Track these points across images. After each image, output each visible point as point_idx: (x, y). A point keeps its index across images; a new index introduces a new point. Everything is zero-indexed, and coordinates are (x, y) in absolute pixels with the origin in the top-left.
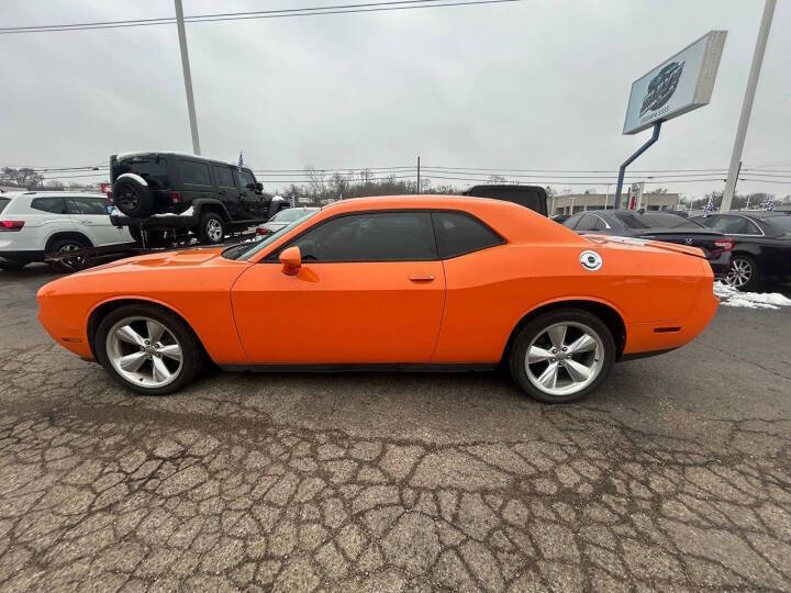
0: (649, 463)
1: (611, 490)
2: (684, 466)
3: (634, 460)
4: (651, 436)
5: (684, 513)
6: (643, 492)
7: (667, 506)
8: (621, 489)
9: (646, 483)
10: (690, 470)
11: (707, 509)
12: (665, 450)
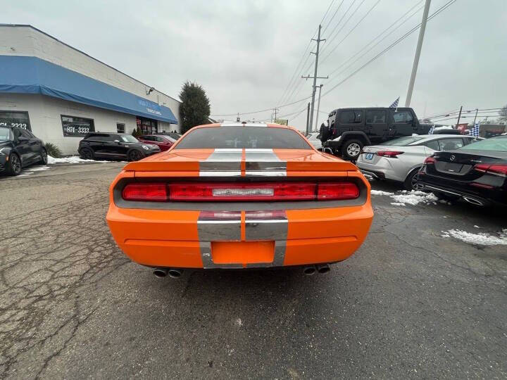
0: (105, 258)
1: (107, 243)
2: (92, 268)
3: (111, 254)
4: (117, 267)
5: (80, 253)
6: (98, 249)
7: (87, 251)
8: (105, 245)
9: (99, 252)
10: (88, 267)
11: (73, 260)
12: (104, 267)
